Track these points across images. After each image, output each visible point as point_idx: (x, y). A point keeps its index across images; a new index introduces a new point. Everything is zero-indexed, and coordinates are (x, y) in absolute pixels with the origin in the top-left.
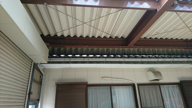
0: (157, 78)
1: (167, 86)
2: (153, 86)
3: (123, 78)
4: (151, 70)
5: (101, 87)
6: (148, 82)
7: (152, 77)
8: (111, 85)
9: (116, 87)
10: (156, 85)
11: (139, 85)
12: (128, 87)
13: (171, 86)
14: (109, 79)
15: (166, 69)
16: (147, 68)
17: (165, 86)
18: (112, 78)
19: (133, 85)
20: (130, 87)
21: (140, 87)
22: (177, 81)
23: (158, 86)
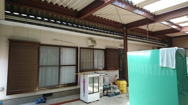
0: (93, 45)
1: (98, 50)
2: (89, 50)
3: (70, 42)
4: (90, 39)
5: (51, 47)
6: (87, 47)
7: (90, 43)
8: (60, 47)
9: (64, 48)
10: (92, 49)
11: (81, 48)
12: (73, 49)
13: (100, 50)
14: (59, 41)
15: (99, 40)
16: (88, 37)
17: (97, 50)
18: (62, 41)
19: (77, 48)
20: (75, 49)
21: (81, 49)
22: (104, 48)
23: (92, 50)
